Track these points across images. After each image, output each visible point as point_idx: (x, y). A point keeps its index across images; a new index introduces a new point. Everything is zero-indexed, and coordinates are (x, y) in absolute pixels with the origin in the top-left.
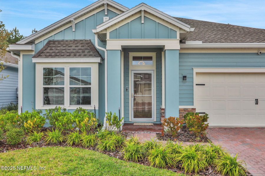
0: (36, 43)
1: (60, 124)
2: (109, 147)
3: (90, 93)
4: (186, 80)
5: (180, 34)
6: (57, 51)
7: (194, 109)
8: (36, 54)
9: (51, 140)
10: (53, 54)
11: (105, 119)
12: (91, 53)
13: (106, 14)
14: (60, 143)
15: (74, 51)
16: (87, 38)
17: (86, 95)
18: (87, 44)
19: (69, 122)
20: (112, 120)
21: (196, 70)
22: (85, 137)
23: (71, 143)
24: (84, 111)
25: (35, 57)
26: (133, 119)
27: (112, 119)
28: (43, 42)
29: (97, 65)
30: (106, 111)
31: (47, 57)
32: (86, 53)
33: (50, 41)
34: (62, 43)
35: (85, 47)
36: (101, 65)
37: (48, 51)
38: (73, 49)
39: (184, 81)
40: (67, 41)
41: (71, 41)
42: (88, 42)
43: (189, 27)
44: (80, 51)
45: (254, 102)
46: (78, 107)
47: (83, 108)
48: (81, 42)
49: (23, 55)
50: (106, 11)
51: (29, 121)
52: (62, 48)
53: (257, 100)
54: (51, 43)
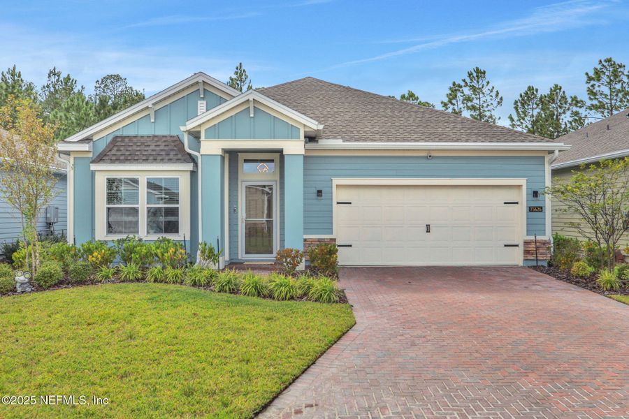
0: (94, 140)
1: (137, 256)
2: (199, 280)
3: (178, 216)
4: (321, 196)
5: (305, 132)
6: (128, 153)
7: (334, 240)
8: (95, 157)
9: (126, 276)
10: (122, 158)
11: (199, 252)
12: (179, 157)
13: (202, 96)
14: (138, 280)
15: (154, 153)
16: (174, 133)
17: (172, 219)
18: (174, 141)
19: (148, 254)
20: (207, 253)
21: (336, 181)
22: (170, 272)
23: (153, 279)
24: (169, 241)
25: (93, 162)
26: (244, 255)
27: (207, 251)
28: (105, 138)
29: (188, 175)
30: (200, 241)
31: (112, 162)
32: (171, 157)
33: (117, 137)
34: (135, 140)
35: (170, 147)
36: (194, 174)
37: (113, 152)
38: (153, 150)
39: (319, 198)
40: (142, 137)
41: (148, 137)
42: (175, 139)
43: (317, 123)
44: (163, 153)
45: (425, 228)
46: (160, 236)
47: (167, 238)
48: (164, 139)
49: (74, 158)
50: (202, 92)
51: (95, 254)
52: (135, 148)
53: (428, 226)
54: (118, 140)
